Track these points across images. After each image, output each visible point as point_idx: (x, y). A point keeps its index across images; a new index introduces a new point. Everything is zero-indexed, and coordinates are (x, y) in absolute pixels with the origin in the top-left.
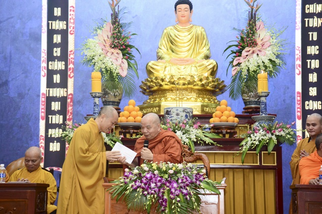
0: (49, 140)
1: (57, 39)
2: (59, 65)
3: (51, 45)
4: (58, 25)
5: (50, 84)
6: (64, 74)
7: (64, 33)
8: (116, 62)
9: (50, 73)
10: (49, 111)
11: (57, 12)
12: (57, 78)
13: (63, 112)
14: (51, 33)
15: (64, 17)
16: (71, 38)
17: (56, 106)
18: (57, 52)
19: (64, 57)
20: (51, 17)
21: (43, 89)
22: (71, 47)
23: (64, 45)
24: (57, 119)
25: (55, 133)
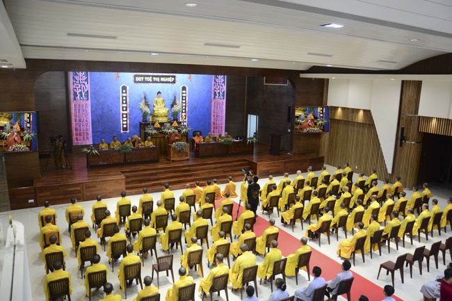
0: (123, 124)
1: (124, 98)
2: (125, 105)
3: (123, 100)
4: (124, 95)
5: (123, 110)
6: (126, 107)
7: (126, 97)
8: (147, 110)
9: (123, 107)
10: (123, 117)
11: (124, 91)
12: (125, 109)
13: (126, 117)
14: (123, 97)
15: (126, 93)
16: (128, 98)
17: (125, 116)
18: (124, 102)
19: (126, 103)
20: (123, 93)
21: (121, 111)
22: (128, 100)
23: (126, 100)
24: (125, 119)
25: (125, 122)
